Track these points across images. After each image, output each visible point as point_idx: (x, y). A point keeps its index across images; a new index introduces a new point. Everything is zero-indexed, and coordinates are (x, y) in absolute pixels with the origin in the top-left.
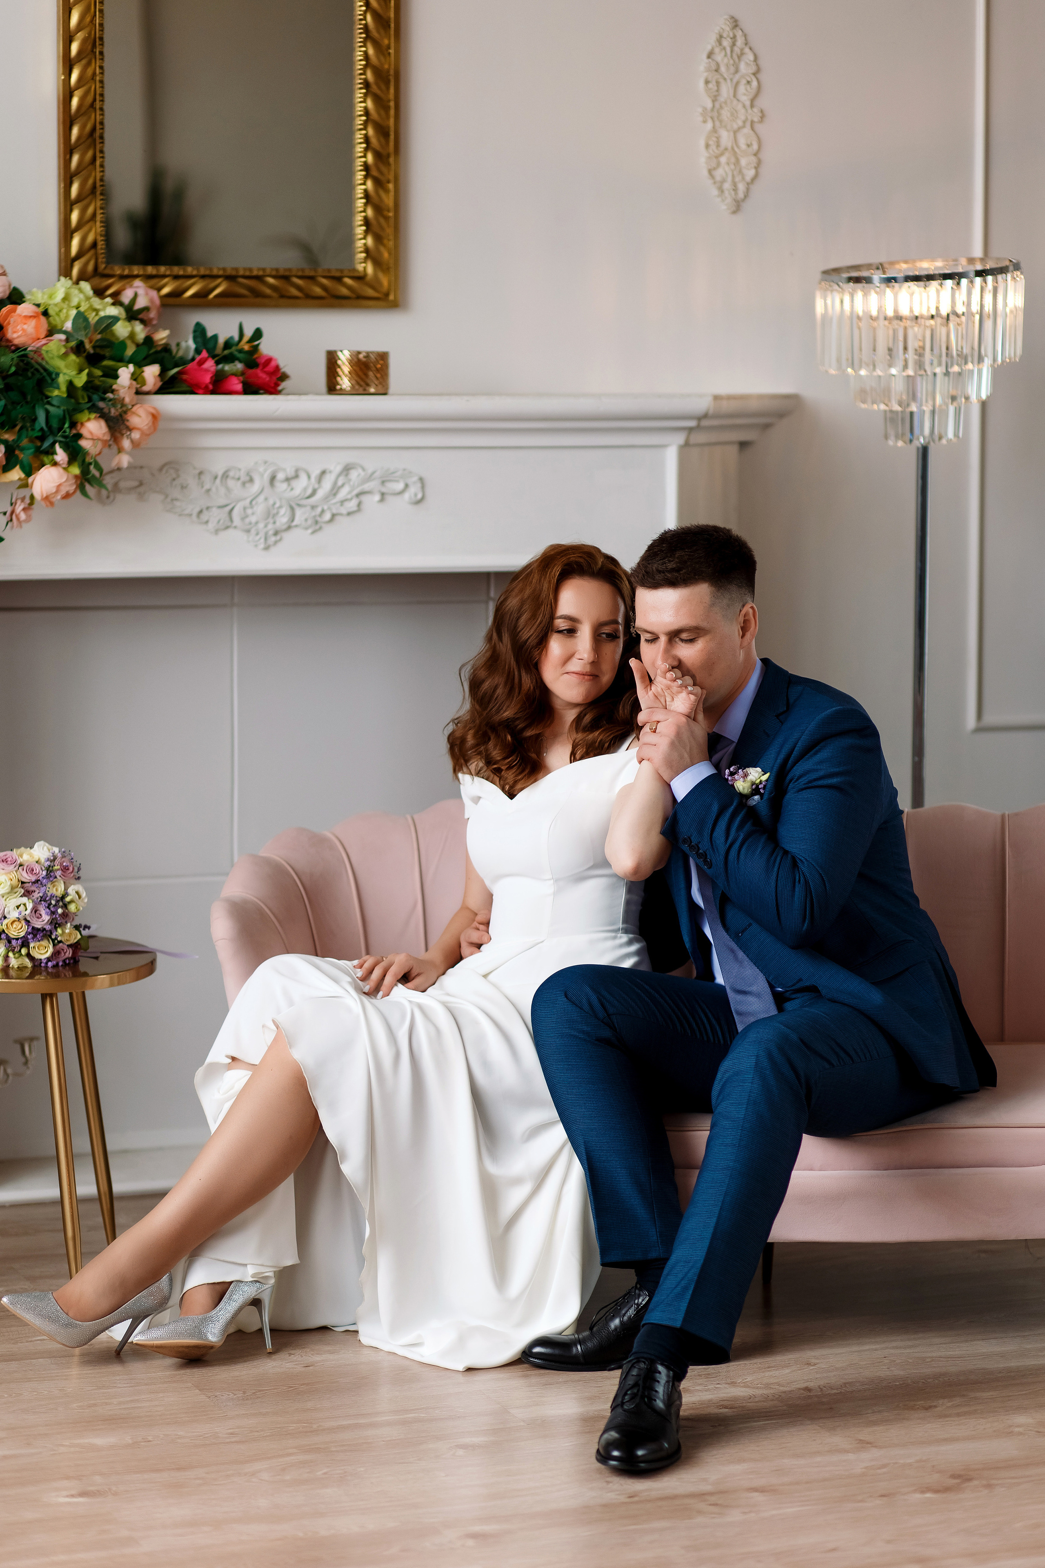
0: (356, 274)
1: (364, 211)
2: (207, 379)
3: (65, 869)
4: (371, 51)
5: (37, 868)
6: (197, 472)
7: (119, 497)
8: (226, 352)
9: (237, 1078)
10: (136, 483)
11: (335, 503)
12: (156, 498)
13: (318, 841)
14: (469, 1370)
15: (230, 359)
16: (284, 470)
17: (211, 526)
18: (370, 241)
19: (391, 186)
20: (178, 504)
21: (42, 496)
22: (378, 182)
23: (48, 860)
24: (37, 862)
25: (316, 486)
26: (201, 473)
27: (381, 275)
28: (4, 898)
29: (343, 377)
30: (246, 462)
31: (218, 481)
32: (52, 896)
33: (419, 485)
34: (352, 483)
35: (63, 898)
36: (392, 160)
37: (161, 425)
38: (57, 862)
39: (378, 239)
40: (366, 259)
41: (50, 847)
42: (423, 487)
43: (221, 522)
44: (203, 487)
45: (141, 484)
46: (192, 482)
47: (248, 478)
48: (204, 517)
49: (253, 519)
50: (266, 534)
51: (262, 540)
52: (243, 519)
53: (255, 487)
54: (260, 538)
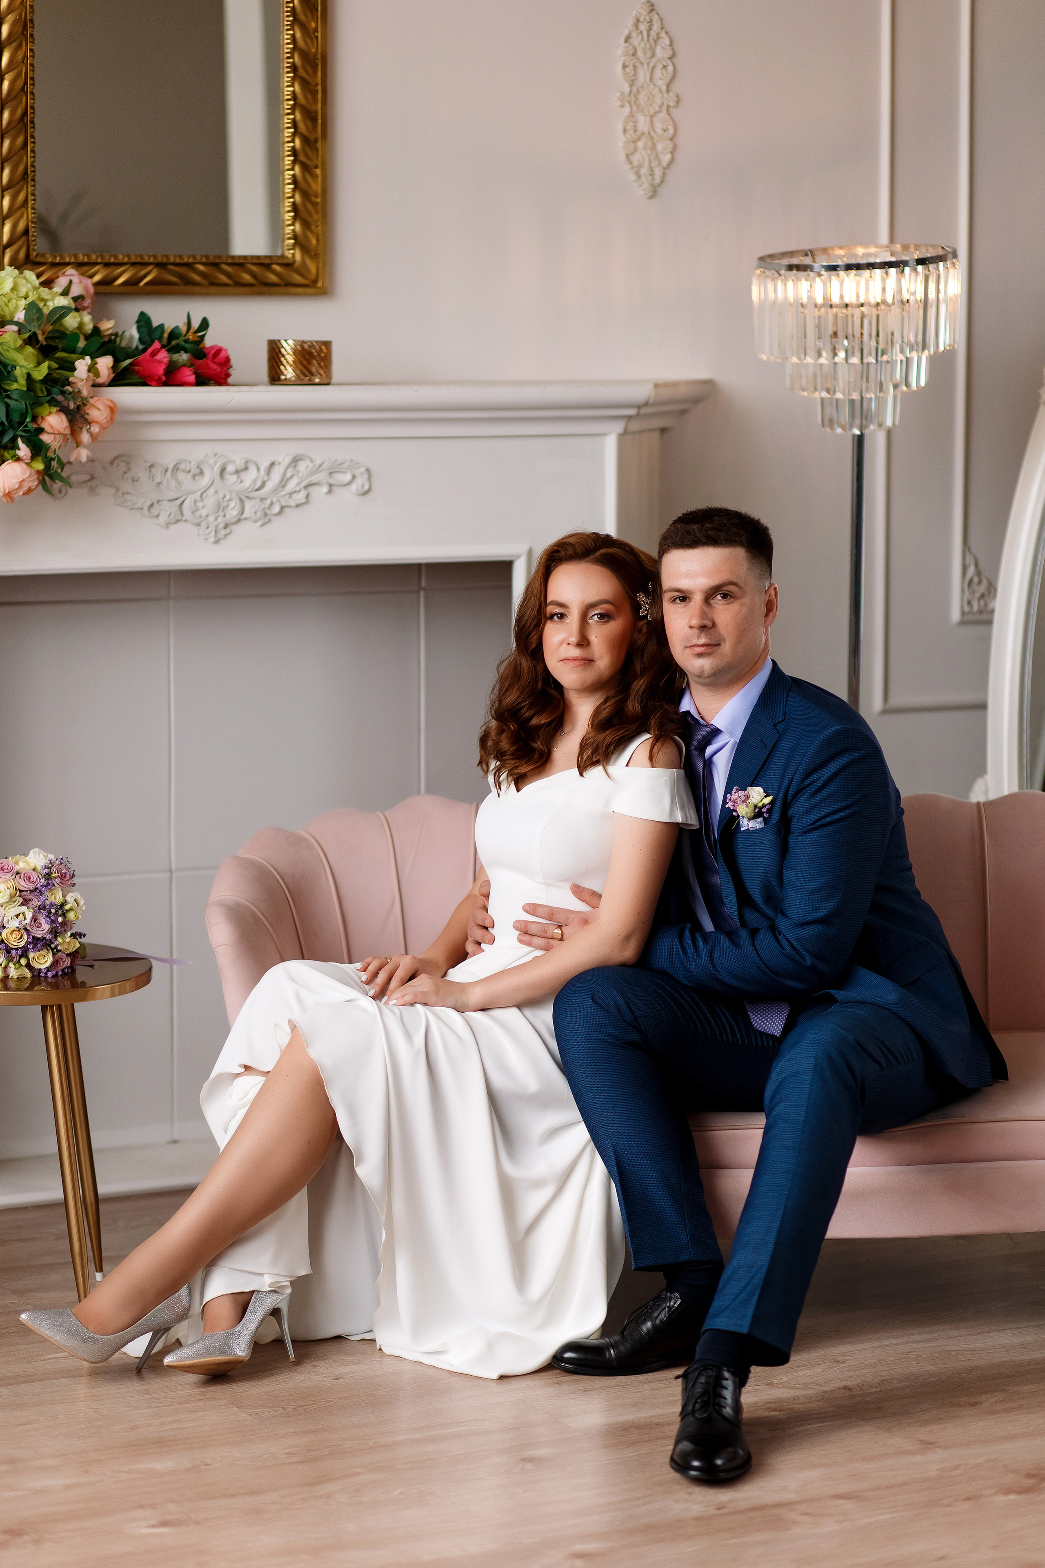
0: (285, 261)
1: (293, 197)
2: (160, 371)
3: (63, 876)
4: (298, 35)
5: (34, 876)
6: (149, 465)
7: (71, 491)
8: (174, 342)
9: (251, 1085)
10: (87, 477)
11: (284, 495)
12: (106, 492)
13: (297, 841)
14: (502, 1377)
15: (178, 349)
16: (233, 462)
17: (163, 519)
18: (298, 227)
19: (318, 171)
20: (127, 497)
21: (4, 492)
22: (305, 167)
23: (46, 867)
24: (34, 870)
25: (266, 478)
26: (152, 466)
27: (308, 262)
28: (4, 907)
29: (288, 367)
30: (195, 454)
31: (169, 474)
32: (52, 905)
33: (366, 476)
34: (300, 475)
35: (62, 906)
36: (319, 145)
37: (119, 417)
38: (54, 869)
39: (306, 224)
40: (294, 245)
41: (45, 854)
42: (370, 478)
43: (172, 515)
44: (153, 480)
45: (92, 478)
46: (143, 475)
47: (198, 471)
48: (155, 511)
49: (204, 512)
50: (217, 527)
51: (213, 533)
52: (193, 512)
53: (206, 480)
54: (211, 532)
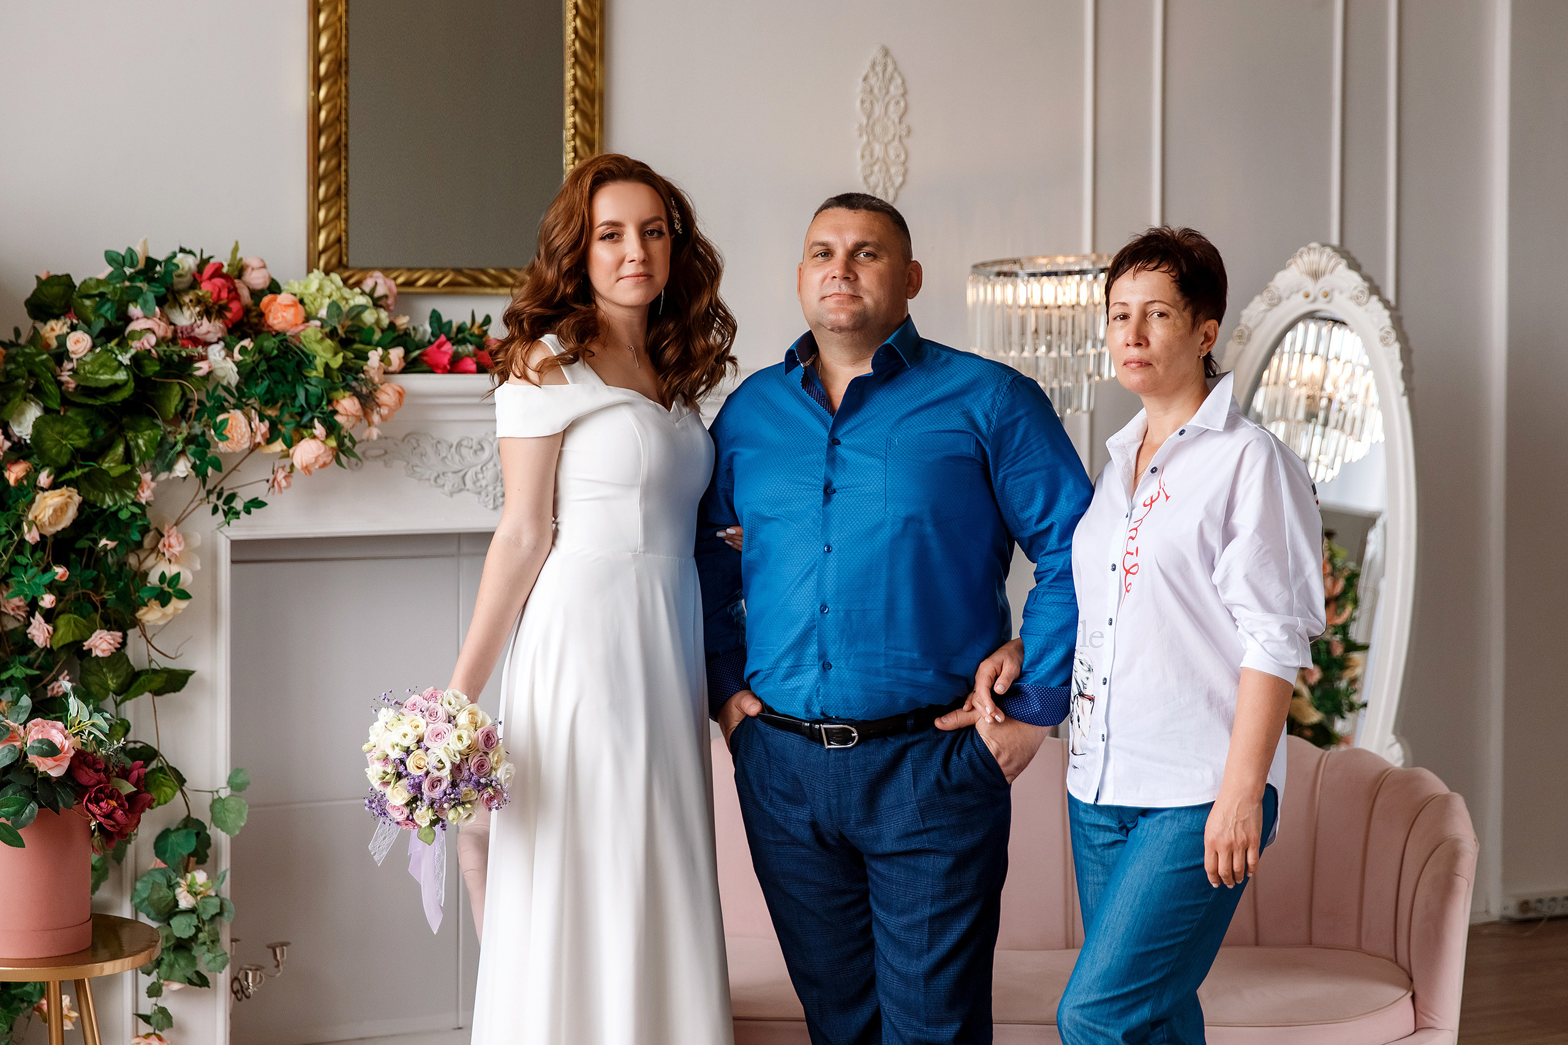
2: (445, 360)
4: (579, 74)
6: (436, 441)
7: (367, 464)
8: (460, 336)
10: (381, 452)
12: (399, 465)
15: (463, 342)
17: (447, 489)
20: (416, 469)
21: (301, 464)
26: (438, 443)
30: (477, 432)
31: (453, 449)
37: (406, 400)
43: (456, 486)
44: (439, 455)
45: (386, 452)
46: (430, 450)
47: (479, 447)
48: (441, 481)
49: (484, 483)
50: (495, 496)
51: (492, 501)
52: (474, 483)
53: (486, 455)
54: (490, 499)
